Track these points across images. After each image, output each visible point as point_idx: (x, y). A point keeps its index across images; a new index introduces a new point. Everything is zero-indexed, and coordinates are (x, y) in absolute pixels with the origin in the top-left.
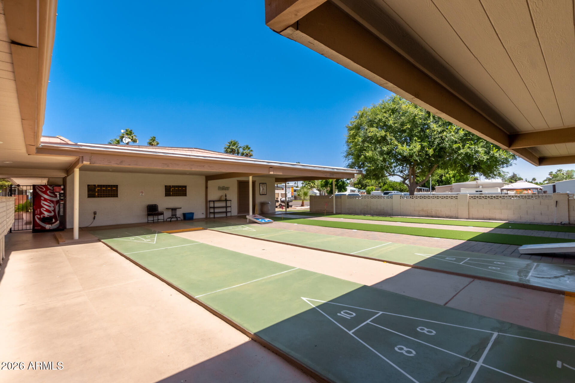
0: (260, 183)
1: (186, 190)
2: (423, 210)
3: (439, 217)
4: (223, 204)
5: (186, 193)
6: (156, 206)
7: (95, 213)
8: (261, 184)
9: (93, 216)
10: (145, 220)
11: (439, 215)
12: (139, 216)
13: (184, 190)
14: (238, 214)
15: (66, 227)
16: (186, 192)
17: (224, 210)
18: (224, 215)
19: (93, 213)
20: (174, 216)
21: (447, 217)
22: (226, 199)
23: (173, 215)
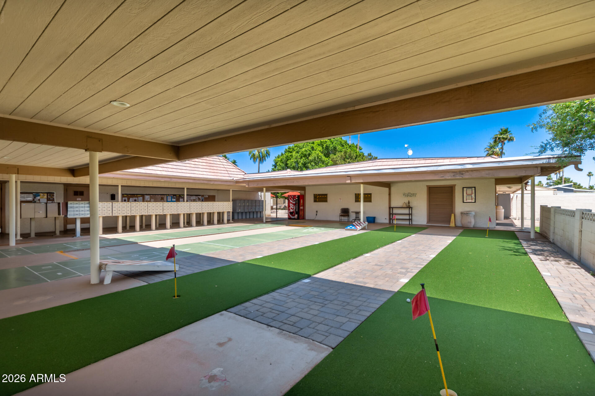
0: (463, 188)
1: (371, 197)
4: (406, 211)
5: (371, 200)
6: (348, 209)
7: (317, 212)
8: (465, 189)
9: (316, 213)
10: (337, 219)
12: (336, 215)
13: (369, 197)
14: (427, 224)
15: (305, 218)
16: (371, 198)
17: (407, 217)
18: (407, 223)
19: (316, 212)
20: (357, 219)
22: (409, 206)
23: (357, 217)
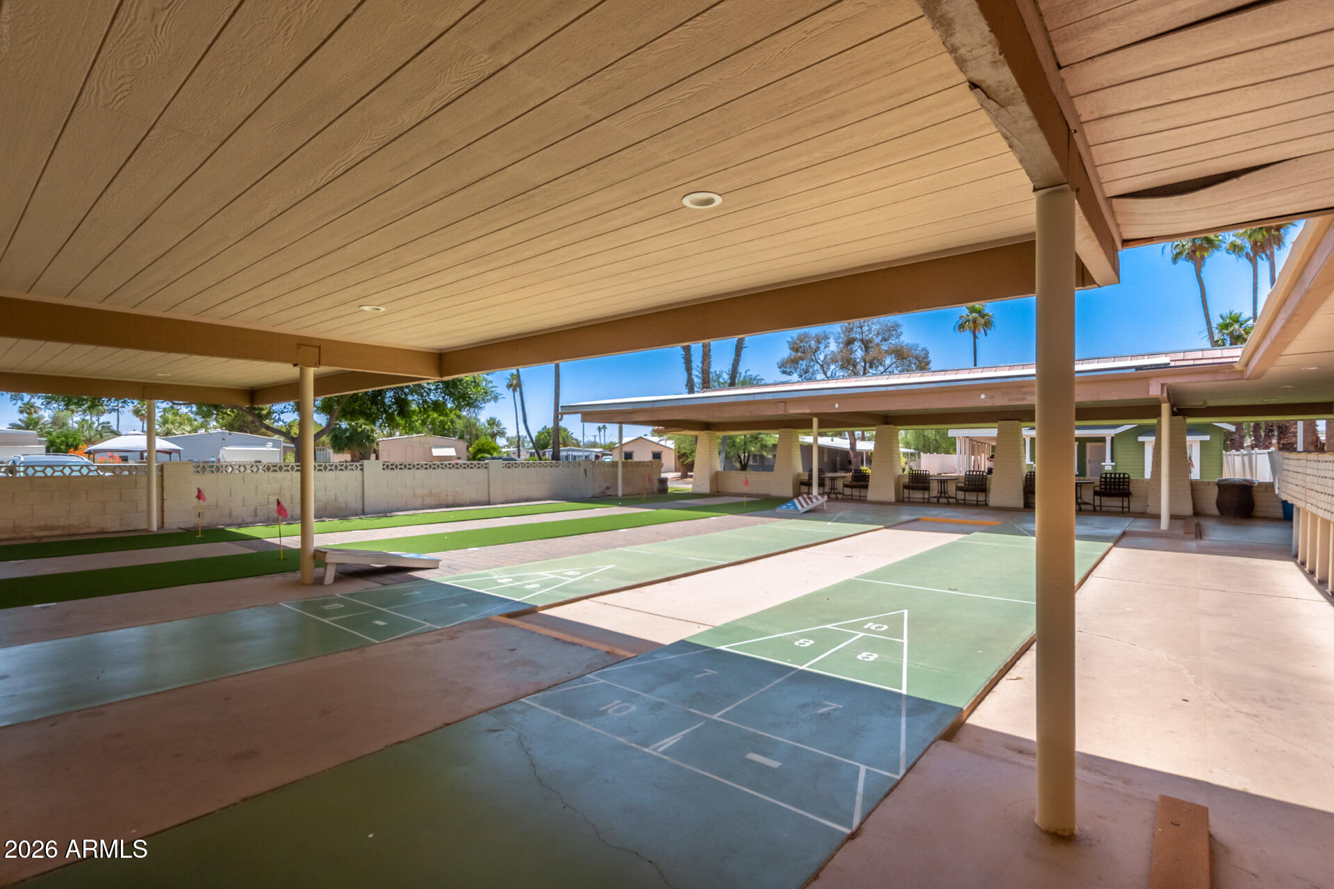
2: (431, 493)
3: (459, 506)
11: (462, 502)
21: (472, 504)
